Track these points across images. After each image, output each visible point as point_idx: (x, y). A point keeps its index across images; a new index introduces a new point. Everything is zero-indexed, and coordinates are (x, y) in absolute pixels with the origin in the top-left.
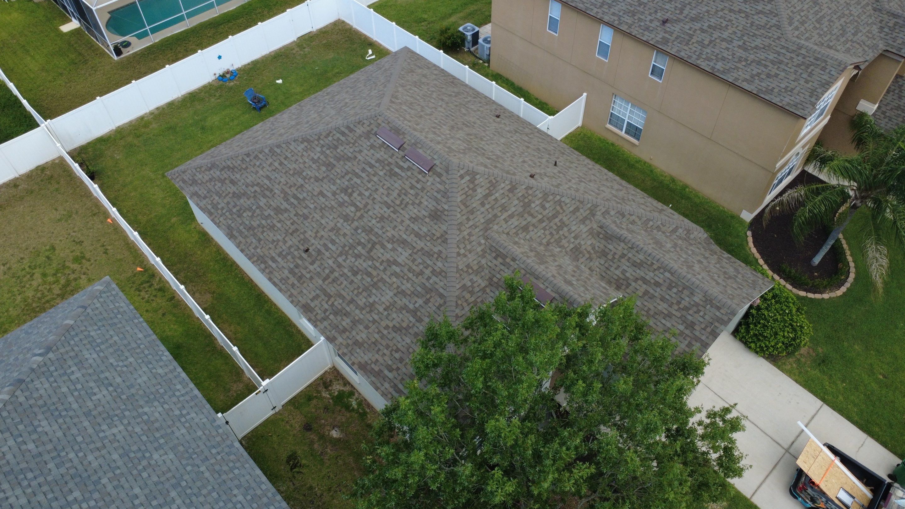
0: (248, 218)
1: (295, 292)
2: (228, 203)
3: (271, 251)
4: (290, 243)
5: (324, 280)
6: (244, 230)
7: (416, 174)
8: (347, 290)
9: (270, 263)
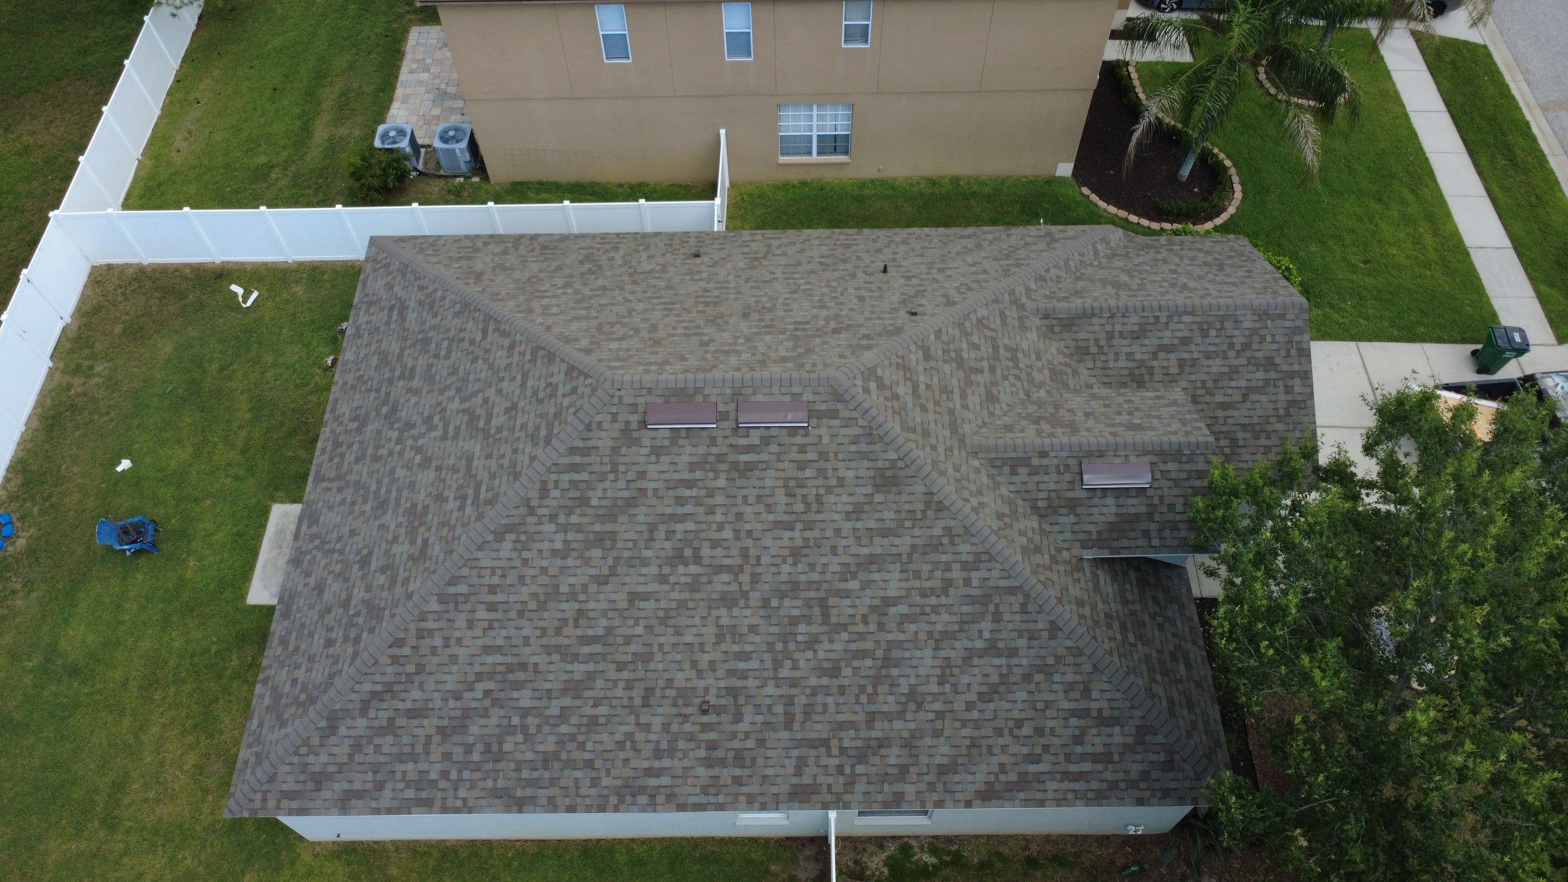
0: (523, 747)
1: (754, 789)
2: (447, 756)
3: (634, 763)
4: (657, 722)
5: (788, 726)
6: (536, 774)
7: (787, 440)
8: (844, 708)
9: (653, 782)
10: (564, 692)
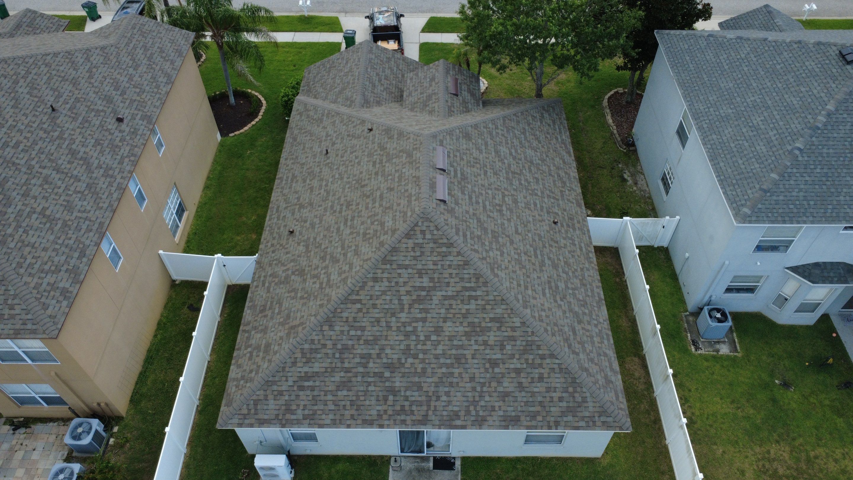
0: (580, 292)
1: (580, 219)
3: (579, 254)
4: (563, 241)
5: (557, 200)
6: (589, 290)
8: (549, 181)
9: (584, 250)
10: (557, 270)
